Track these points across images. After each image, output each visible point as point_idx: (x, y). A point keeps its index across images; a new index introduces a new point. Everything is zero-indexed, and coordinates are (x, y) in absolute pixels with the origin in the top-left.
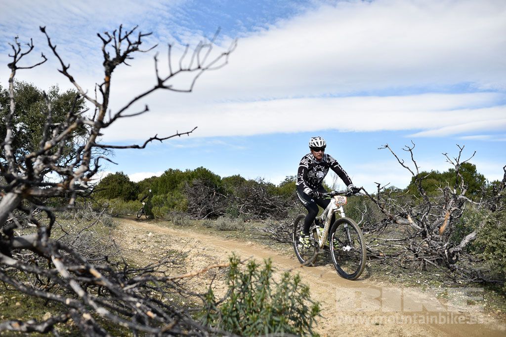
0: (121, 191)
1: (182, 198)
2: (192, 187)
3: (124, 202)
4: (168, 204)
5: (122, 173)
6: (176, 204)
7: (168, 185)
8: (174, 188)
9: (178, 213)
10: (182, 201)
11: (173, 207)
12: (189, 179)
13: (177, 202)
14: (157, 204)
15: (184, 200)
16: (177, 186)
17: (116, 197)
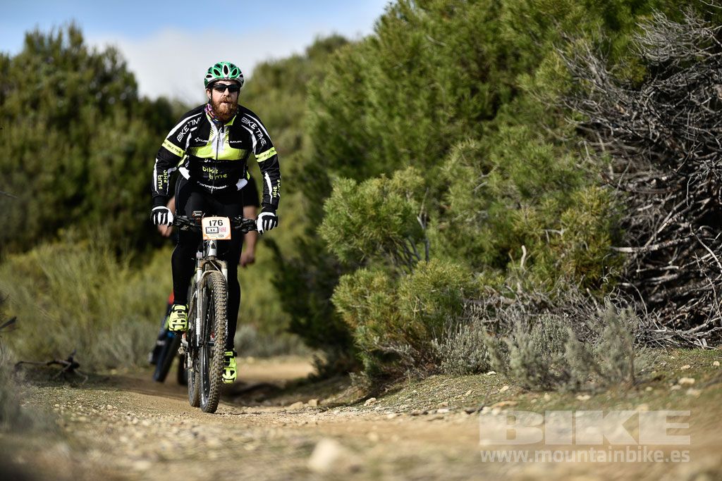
0: (83, 178)
1: (566, 183)
2: (638, 87)
3: (111, 265)
4: (458, 245)
5: (77, 38)
6: (522, 239)
7: (444, 91)
8: (496, 104)
9: (542, 306)
10: (567, 204)
11: (501, 262)
12: (613, 24)
13: (525, 216)
14: (372, 246)
15: (586, 194)
16: (515, 92)
17: (49, 230)
